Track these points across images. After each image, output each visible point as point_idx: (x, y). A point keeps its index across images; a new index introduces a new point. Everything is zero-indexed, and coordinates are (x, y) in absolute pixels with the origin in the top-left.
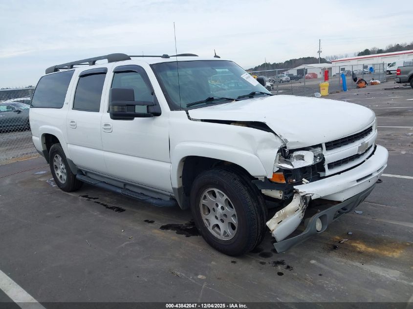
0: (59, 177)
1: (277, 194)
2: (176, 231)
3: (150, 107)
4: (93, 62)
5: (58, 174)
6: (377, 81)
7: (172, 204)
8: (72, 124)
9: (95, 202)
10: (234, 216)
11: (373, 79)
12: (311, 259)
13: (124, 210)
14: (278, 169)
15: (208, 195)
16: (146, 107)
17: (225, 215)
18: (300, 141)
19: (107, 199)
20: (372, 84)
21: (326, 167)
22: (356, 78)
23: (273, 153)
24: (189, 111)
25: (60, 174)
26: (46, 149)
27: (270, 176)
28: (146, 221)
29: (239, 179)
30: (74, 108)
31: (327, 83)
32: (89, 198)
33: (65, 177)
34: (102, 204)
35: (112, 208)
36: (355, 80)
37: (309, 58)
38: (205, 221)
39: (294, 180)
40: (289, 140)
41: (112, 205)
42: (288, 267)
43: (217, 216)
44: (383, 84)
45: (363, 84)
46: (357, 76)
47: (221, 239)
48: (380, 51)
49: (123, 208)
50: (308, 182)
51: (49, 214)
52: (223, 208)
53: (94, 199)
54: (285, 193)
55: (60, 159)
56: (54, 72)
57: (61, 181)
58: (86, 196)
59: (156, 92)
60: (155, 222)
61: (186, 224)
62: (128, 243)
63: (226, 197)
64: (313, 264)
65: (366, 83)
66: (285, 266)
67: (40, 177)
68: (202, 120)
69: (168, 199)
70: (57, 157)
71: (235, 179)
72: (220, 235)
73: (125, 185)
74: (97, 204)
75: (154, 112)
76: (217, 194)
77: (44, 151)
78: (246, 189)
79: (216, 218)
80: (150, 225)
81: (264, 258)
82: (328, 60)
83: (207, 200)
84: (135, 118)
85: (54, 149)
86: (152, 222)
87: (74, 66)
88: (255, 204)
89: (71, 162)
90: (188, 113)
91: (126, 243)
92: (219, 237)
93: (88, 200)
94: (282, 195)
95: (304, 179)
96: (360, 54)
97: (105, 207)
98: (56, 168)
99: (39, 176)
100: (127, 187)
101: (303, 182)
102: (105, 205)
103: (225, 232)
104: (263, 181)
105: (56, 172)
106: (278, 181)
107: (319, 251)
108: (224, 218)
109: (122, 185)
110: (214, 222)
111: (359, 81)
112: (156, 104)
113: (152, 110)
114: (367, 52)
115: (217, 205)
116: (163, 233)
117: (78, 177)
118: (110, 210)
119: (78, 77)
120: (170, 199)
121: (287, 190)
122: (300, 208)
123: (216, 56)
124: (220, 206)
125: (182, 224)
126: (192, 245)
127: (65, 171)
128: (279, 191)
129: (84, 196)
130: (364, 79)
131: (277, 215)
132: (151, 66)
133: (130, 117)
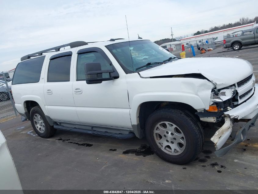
0: (38, 129)
1: (212, 120)
2: (134, 154)
3: (111, 73)
4: (58, 49)
5: (38, 127)
6: (211, 48)
7: (131, 136)
8: (48, 92)
9: (69, 142)
10: (183, 138)
11: (209, 48)
12: (234, 159)
13: (92, 145)
14: (213, 103)
15: (160, 127)
16: (108, 73)
17: (175, 139)
18: (224, 83)
19: (76, 139)
20: (209, 50)
21: (239, 98)
22: (200, 48)
23: (209, 93)
24: (140, 73)
25: (39, 127)
26: (27, 111)
27: (207, 108)
28: (110, 150)
29: (183, 113)
30: (48, 81)
31: (184, 53)
32: (63, 140)
33: (43, 129)
34: (74, 143)
35: (83, 145)
36: (199, 49)
37: (166, 39)
38: (158, 145)
39: (222, 109)
40: (218, 83)
41: (82, 143)
42: (222, 167)
43: (168, 140)
44: (214, 50)
45: (204, 51)
46: (200, 46)
47: (172, 154)
48: (206, 32)
49: (90, 143)
50: (232, 109)
51: (39, 154)
52: (172, 134)
53: (67, 140)
54: (217, 118)
55: (39, 117)
56: (28, 59)
57: (41, 132)
58: (61, 139)
59: (113, 63)
60: (117, 150)
61: (139, 148)
62: (105, 166)
63: (175, 126)
64: (237, 162)
65: (205, 50)
66: (220, 166)
67: (22, 131)
68: (151, 77)
69: (127, 133)
70: (36, 115)
71: (181, 113)
72: (171, 152)
73: (92, 128)
74: (71, 143)
75: (114, 76)
76: (168, 125)
77: (25, 113)
78: (190, 119)
79: (167, 141)
80: (115, 152)
81: (203, 163)
82: (177, 40)
83: (159, 130)
84: (103, 82)
85: (34, 110)
86: (115, 150)
87: (43, 54)
88: (197, 128)
89: (49, 117)
90: (139, 74)
91: (104, 166)
92: (170, 154)
93: (63, 142)
94: (215, 119)
95: (228, 108)
96: (195, 34)
97: (77, 145)
98: (36, 123)
99: (20, 131)
100: (94, 129)
101: (228, 109)
102: (77, 144)
103: (175, 150)
104: (203, 112)
105: (36, 126)
106: (213, 111)
107: (236, 153)
108: (174, 141)
109: (90, 128)
110: (166, 144)
111: (201, 49)
112: (114, 70)
113: (113, 75)
114: (198, 33)
115: (167, 133)
116: (127, 156)
117: (55, 127)
118: (82, 146)
119: (49, 60)
120: (129, 133)
121: (218, 116)
122: (231, 127)
123: (139, 38)
124: (170, 133)
125: (136, 148)
126: (150, 161)
127: (44, 124)
128: (212, 117)
129: (59, 140)
130: (204, 48)
131: (217, 133)
132: (106, 46)
133: (99, 81)
